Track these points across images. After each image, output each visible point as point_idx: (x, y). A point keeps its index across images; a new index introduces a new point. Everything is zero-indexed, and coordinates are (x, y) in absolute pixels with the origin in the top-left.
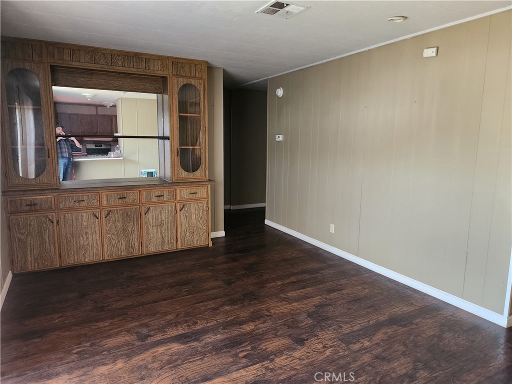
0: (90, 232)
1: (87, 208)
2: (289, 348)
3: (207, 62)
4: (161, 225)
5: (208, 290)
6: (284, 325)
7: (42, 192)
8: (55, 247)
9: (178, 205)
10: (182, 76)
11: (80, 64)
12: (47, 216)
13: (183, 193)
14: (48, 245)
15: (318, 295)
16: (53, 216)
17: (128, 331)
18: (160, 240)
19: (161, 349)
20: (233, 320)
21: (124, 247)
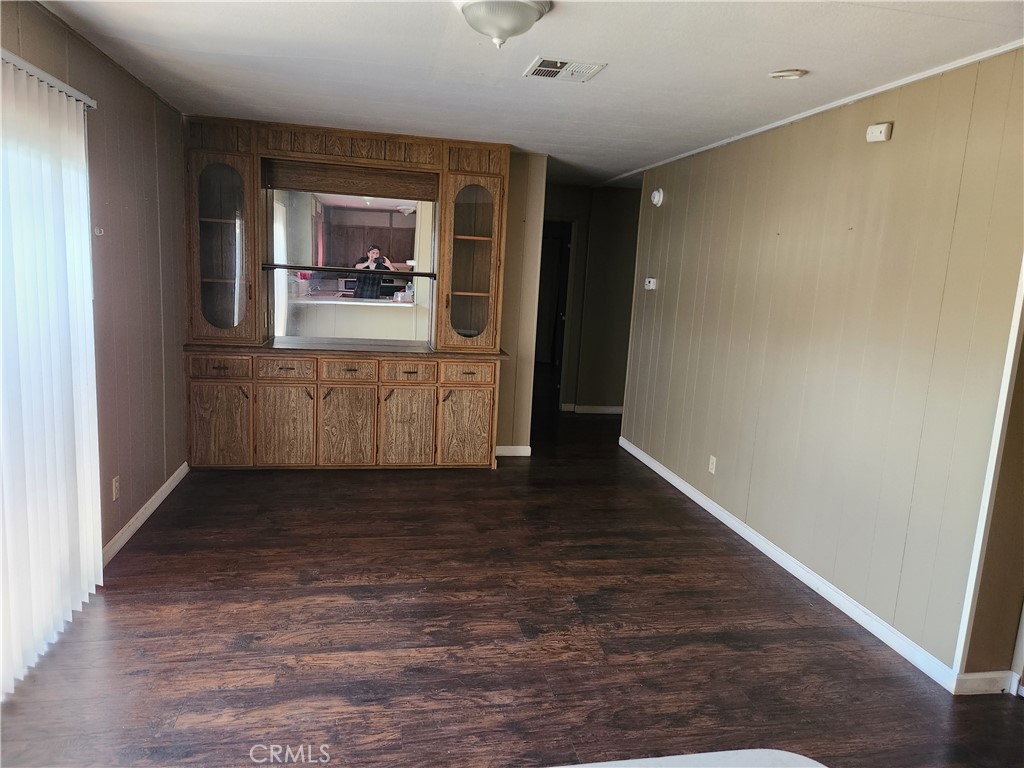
0: (299, 419)
1: (298, 381)
2: (508, 637)
3: (511, 147)
4: (411, 421)
5: (442, 533)
6: (525, 605)
7: (235, 350)
8: (248, 434)
9: (441, 391)
10: (466, 171)
11: (304, 155)
12: (240, 388)
13: (451, 370)
14: (239, 431)
15: (620, 574)
16: (247, 386)
17: (293, 568)
18: (406, 446)
19: (320, 599)
20: (449, 582)
21: (350, 449)
